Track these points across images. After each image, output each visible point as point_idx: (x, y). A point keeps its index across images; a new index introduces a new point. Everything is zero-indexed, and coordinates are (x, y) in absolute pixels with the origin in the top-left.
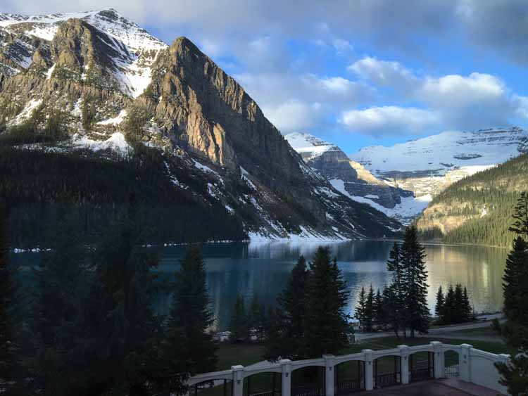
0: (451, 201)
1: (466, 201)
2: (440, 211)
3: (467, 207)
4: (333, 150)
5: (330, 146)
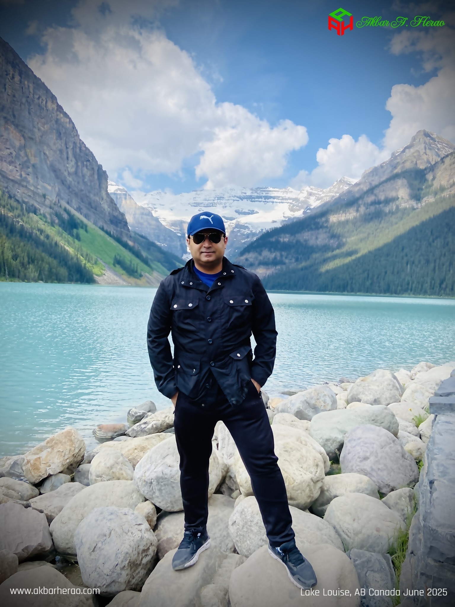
0: (262, 251)
1: (274, 252)
2: (251, 260)
3: (275, 258)
4: (119, 192)
5: (117, 187)
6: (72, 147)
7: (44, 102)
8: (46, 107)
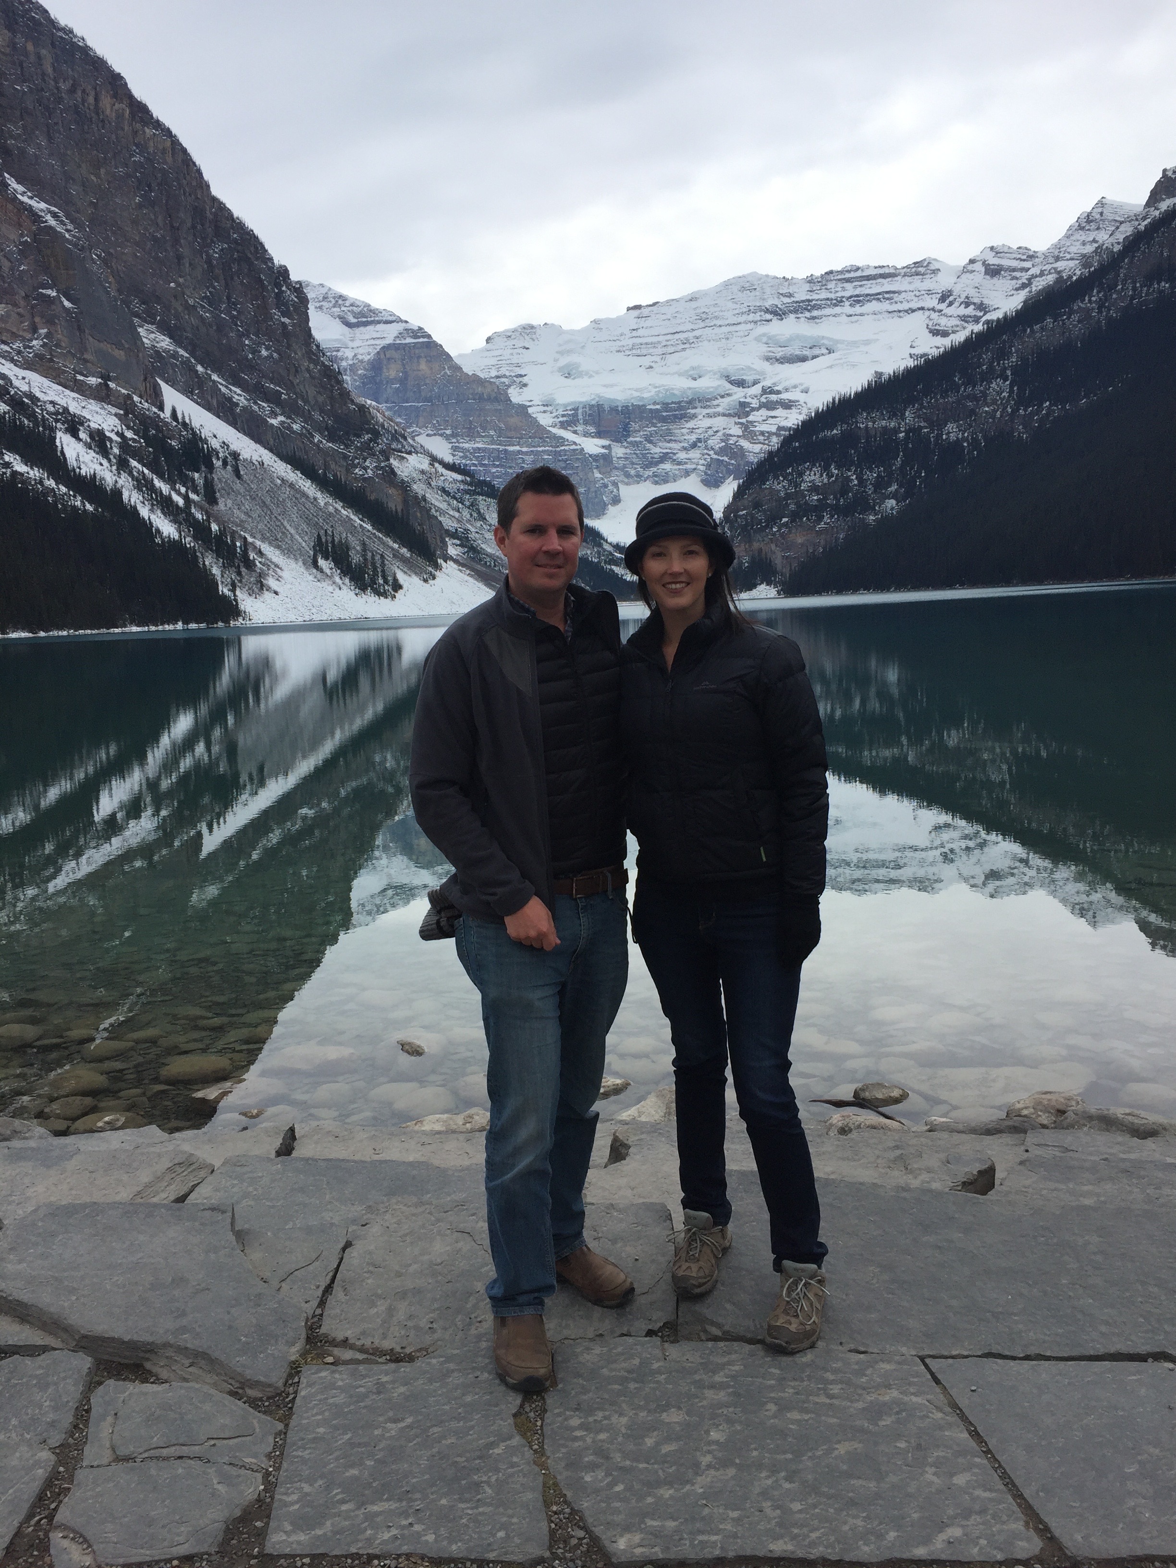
0: (801, 474)
3: (843, 492)
4: (409, 340)
5: (400, 327)
6: (189, 225)
7: (91, 99)
8: (98, 114)
